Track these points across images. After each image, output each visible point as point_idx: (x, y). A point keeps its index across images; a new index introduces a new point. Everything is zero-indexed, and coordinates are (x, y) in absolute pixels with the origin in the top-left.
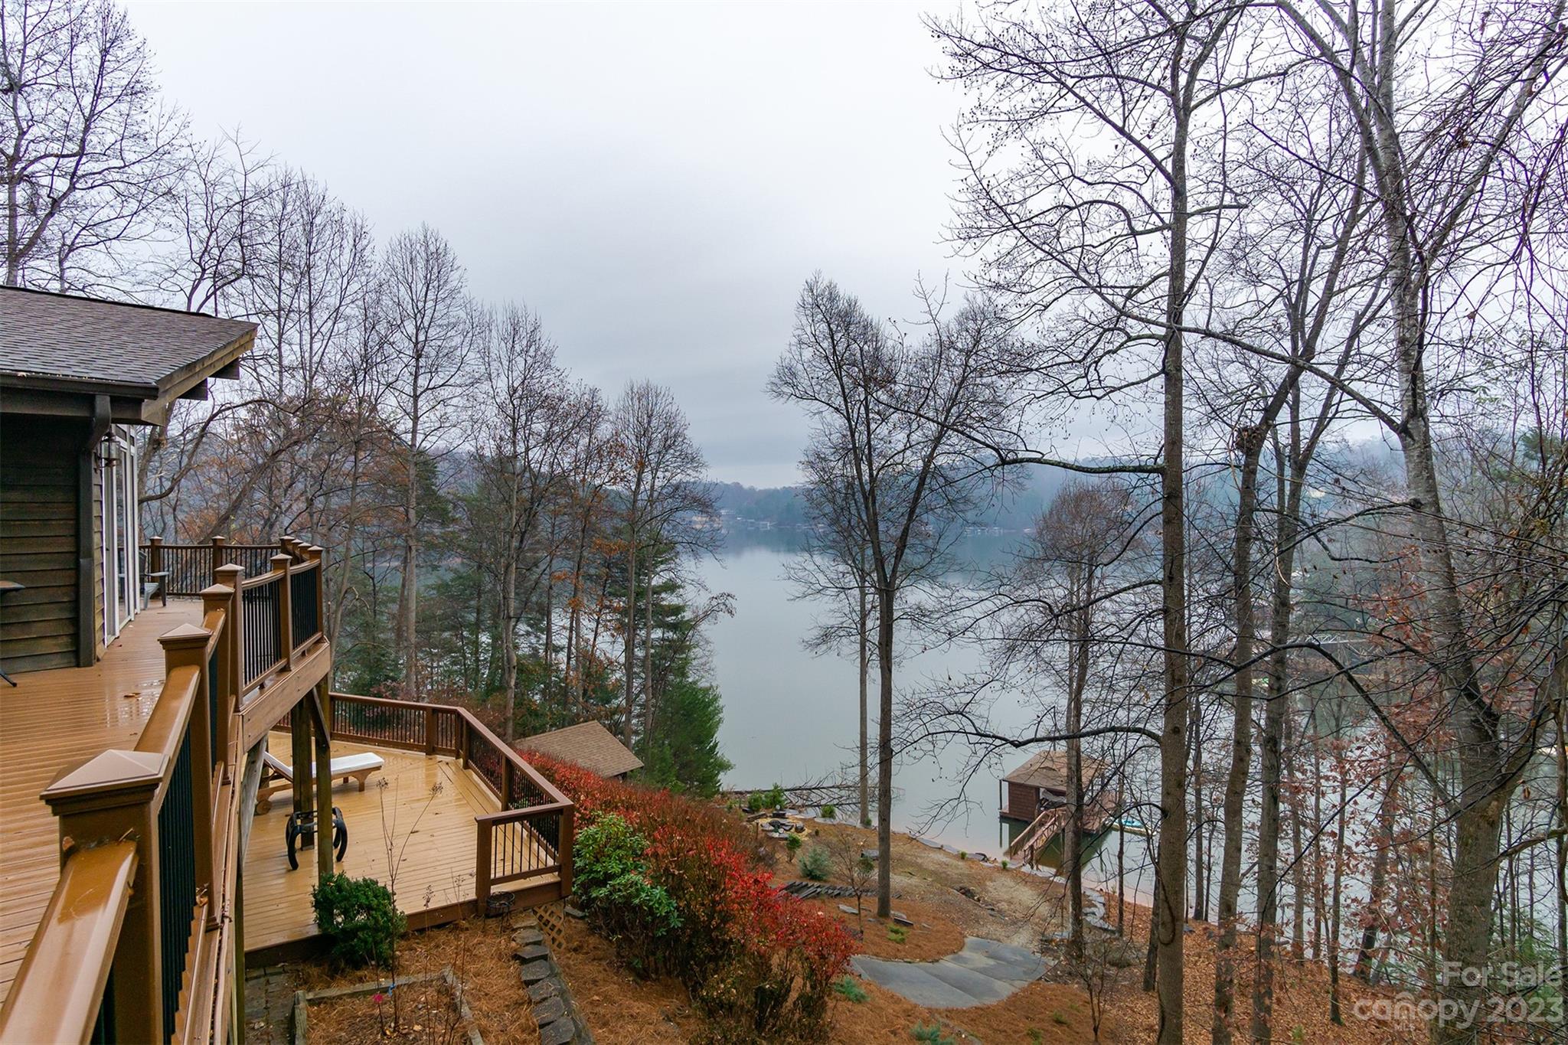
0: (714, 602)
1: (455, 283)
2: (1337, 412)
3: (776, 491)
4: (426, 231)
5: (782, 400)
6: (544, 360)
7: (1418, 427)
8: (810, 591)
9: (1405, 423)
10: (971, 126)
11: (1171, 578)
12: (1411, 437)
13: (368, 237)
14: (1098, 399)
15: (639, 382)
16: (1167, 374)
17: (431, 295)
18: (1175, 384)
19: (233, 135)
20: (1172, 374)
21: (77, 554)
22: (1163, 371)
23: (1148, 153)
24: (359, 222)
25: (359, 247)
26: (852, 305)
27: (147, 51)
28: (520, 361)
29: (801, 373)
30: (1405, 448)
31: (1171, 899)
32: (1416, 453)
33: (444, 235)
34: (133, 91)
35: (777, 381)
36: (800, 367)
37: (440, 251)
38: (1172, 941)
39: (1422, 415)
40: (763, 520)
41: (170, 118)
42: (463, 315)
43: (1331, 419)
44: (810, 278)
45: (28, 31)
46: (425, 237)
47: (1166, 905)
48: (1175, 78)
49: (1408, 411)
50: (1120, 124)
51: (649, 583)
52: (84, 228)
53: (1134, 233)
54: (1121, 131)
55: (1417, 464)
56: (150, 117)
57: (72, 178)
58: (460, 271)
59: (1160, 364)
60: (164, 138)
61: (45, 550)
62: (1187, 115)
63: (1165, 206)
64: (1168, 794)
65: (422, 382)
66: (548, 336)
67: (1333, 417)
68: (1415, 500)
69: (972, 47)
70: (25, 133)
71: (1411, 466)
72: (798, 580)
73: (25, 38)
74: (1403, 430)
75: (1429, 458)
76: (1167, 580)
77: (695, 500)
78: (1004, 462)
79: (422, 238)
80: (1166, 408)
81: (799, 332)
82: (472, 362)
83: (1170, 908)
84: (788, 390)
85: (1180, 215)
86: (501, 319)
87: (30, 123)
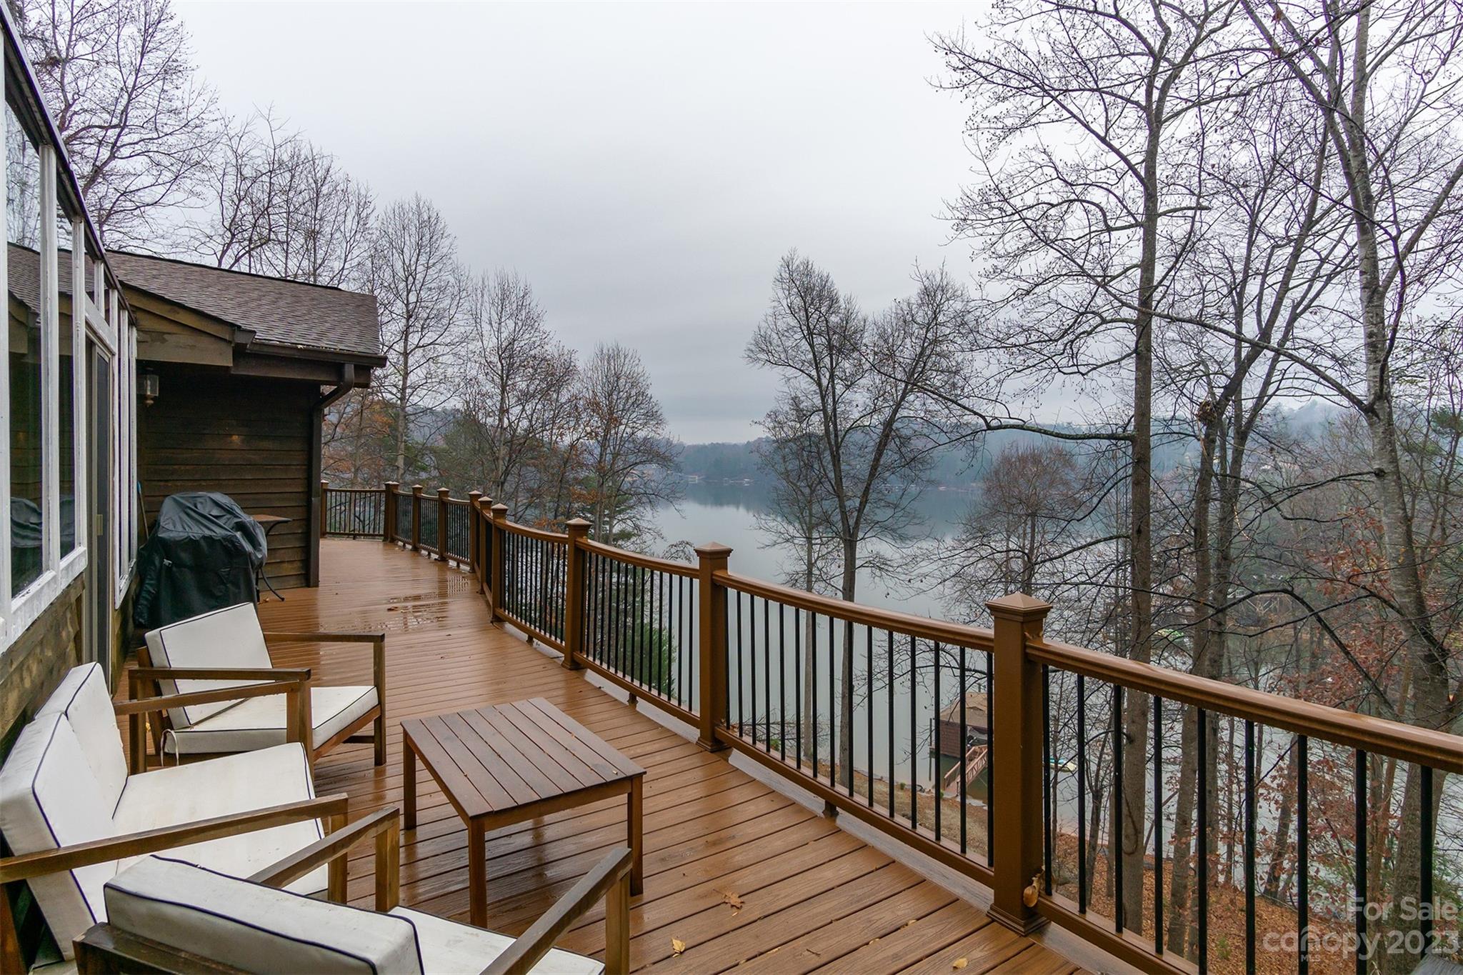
0: (673, 550)
1: (445, 250)
2: (1278, 389)
3: (704, 447)
4: (418, 201)
5: (758, 365)
6: (530, 322)
7: (1383, 408)
8: (780, 540)
9: (1372, 404)
10: (971, 132)
11: (1139, 531)
12: (1377, 416)
13: (372, 206)
14: (1083, 375)
15: (609, 344)
16: (1138, 354)
17: (423, 260)
18: (1146, 364)
19: (265, 112)
20: (1142, 353)
21: (309, 493)
22: (1136, 351)
23: (1124, 158)
24: (363, 192)
25: (363, 215)
26: (825, 282)
27: (185, 32)
28: (511, 324)
29: (776, 341)
30: (1371, 425)
31: (1135, 814)
32: (1381, 430)
33: (436, 206)
34: (169, 70)
35: (753, 348)
36: (775, 336)
37: (432, 220)
38: (1132, 853)
39: (1386, 398)
40: (691, 474)
41: (199, 94)
42: (452, 280)
43: (1271, 396)
44: (786, 255)
45: (75, 12)
46: (418, 206)
47: (1130, 820)
48: (1149, 94)
49: (1375, 394)
50: (1103, 134)
51: (611, 530)
52: (122, 195)
53: (1109, 229)
54: (1103, 140)
55: (1381, 439)
56: (182, 92)
57: (113, 148)
58: (450, 240)
59: (1133, 345)
60: (193, 112)
61: (288, 490)
62: (1159, 128)
63: (1139, 207)
64: (1133, 722)
65: (414, 339)
66: (537, 300)
67: (1274, 394)
68: (1379, 469)
69: (971, 61)
70: (71, 106)
71: (1376, 440)
72: (768, 530)
73: (73, 18)
74: (1369, 410)
75: (1392, 434)
76: (1135, 535)
77: (658, 455)
78: (989, 428)
79: (415, 207)
80: (1137, 383)
81: (776, 304)
82: (462, 323)
83: (1133, 822)
84: (763, 356)
85: (1152, 214)
86: (492, 283)
87: (76, 97)
